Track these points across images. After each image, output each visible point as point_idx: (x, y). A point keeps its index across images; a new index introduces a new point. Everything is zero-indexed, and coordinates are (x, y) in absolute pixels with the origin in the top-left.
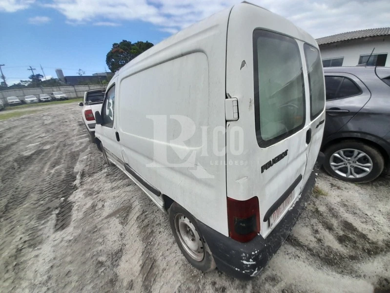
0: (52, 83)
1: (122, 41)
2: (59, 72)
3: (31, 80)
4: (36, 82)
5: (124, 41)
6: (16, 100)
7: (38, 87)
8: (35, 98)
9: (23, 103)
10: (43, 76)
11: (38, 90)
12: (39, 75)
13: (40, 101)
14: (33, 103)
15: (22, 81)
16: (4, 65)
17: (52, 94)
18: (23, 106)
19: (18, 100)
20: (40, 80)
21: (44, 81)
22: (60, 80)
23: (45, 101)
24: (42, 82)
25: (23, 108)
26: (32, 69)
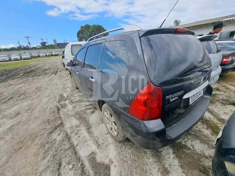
0: (52, 47)
1: (85, 25)
2: (55, 41)
3: (41, 45)
4: (44, 46)
5: (86, 25)
6: (36, 55)
7: (45, 49)
8: (44, 54)
9: (39, 56)
10: (47, 43)
11: (45, 51)
12: (45, 43)
13: (46, 56)
14: (43, 56)
15: (37, 46)
16: (29, 37)
17: (51, 52)
18: (40, 57)
19: (37, 55)
20: (46, 45)
21: (48, 46)
22: (55, 45)
23: (48, 56)
24: (47, 46)
25: (39, 58)
26: (42, 40)
